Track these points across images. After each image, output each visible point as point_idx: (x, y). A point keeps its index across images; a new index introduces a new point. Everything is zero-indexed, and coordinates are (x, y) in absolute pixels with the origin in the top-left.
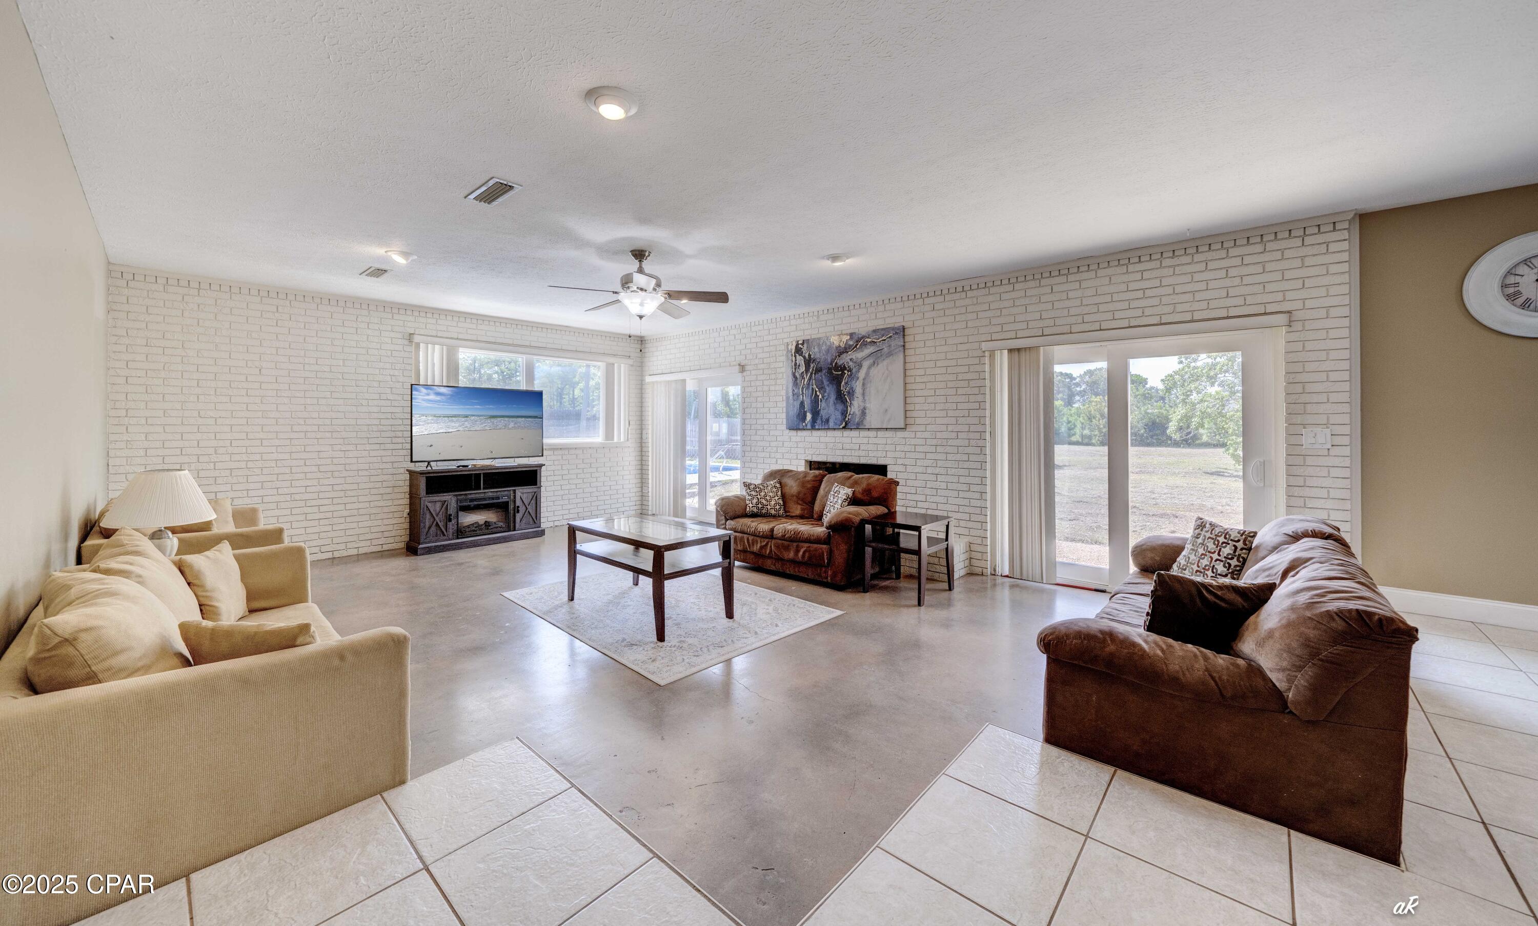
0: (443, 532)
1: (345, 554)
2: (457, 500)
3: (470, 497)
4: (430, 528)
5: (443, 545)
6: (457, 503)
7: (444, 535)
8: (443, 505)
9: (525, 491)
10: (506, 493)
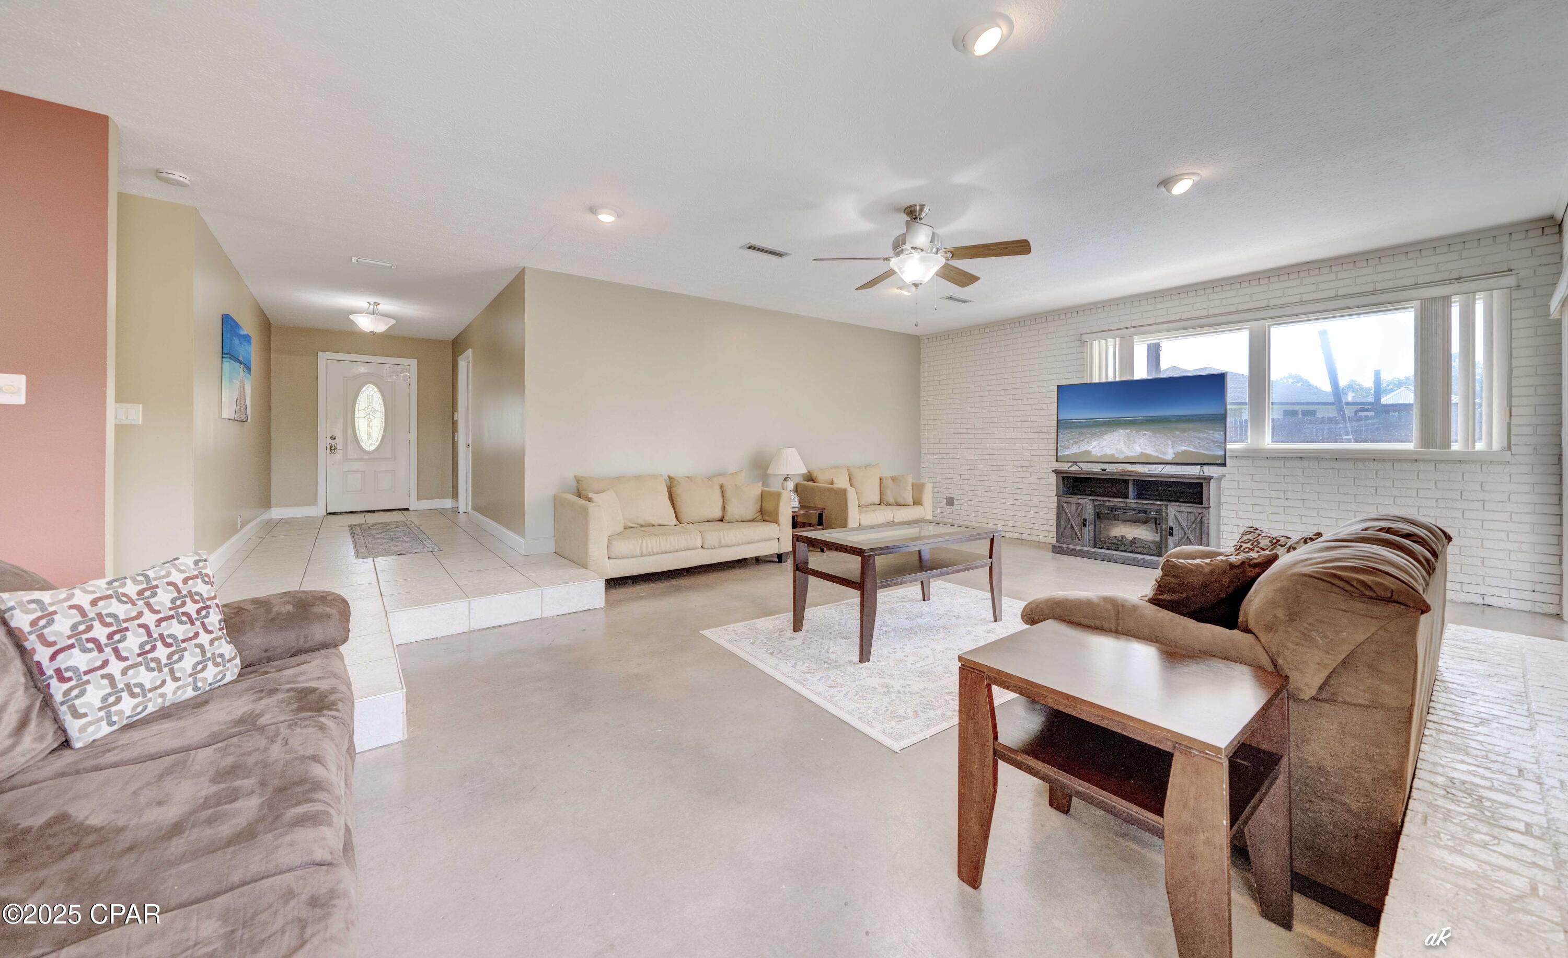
0: (1078, 537)
1: (1030, 538)
2: (1095, 506)
3: (1107, 504)
4: (1065, 528)
5: (1076, 550)
6: (1095, 509)
7: (1079, 540)
8: (1078, 507)
9: (1182, 509)
10: (1155, 507)
